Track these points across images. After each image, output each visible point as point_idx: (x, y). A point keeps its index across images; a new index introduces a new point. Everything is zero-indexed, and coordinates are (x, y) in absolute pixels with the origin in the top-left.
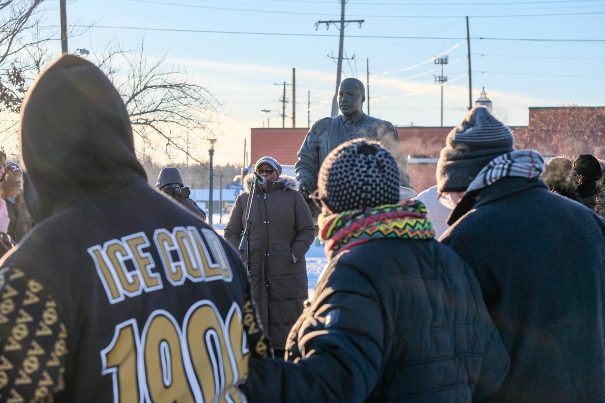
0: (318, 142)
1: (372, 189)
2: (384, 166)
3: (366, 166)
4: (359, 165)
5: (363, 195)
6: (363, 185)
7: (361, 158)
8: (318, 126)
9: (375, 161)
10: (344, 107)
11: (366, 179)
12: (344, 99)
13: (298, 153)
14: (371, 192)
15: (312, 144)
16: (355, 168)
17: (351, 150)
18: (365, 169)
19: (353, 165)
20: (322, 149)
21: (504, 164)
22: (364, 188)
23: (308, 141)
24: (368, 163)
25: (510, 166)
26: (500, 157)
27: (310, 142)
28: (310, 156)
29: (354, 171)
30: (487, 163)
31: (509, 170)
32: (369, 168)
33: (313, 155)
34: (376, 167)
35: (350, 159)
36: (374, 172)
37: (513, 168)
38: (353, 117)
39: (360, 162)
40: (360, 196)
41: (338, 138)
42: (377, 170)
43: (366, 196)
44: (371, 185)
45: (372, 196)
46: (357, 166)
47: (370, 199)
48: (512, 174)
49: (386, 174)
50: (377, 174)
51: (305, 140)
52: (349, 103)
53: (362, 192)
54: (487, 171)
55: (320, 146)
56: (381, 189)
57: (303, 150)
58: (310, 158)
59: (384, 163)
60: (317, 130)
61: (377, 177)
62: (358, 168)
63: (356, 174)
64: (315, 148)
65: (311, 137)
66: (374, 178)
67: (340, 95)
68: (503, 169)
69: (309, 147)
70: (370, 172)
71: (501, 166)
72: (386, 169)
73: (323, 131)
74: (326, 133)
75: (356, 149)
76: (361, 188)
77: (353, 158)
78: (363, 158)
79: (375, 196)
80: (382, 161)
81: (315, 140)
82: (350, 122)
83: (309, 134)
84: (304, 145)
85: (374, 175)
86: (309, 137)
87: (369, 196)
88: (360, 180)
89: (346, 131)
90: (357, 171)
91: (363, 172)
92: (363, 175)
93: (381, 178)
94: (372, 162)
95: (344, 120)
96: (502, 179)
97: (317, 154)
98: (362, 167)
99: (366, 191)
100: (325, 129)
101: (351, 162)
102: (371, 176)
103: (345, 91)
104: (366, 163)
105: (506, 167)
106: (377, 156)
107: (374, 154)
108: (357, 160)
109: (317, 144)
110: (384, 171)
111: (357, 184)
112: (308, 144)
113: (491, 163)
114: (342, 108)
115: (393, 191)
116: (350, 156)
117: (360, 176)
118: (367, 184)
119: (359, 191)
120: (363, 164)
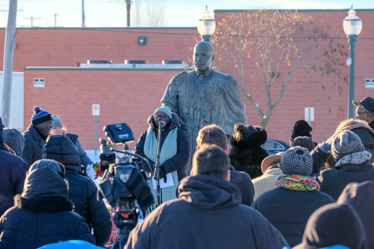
0: (178, 92)
1: (299, 168)
2: (305, 160)
3: (298, 159)
4: (296, 158)
5: (296, 170)
6: (296, 166)
7: (297, 156)
8: (177, 79)
9: (302, 157)
10: (199, 65)
11: (297, 164)
12: (199, 59)
13: (162, 100)
14: (299, 169)
15: (173, 93)
16: (294, 159)
17: (294, 152)
18: (297, 160)
19: (293, 158)
20: (180, 97)
21: (348, 159)
22: (296, 167)
23: (170, 91)
24: (299, 158)
25: (350, 160)
26: (347, 156)
27: (172, 92)
28: (172, 103)
29: (293, 160)
30: (342, 157)
31: (350, 161)
32: (299, 160)
33: (174, 101)
34: (302, 160)
35: (293, 155)
36: (301, 162)
37: (352, 161)
38: (205, 72)
39: (296, 157)
40: (294, 170)
41: (195, 89)
42: (302, 161)
43: (297, 170)
44: (299, 167)
45: (299, 171)
46: (294, 158)
47: (298, 172)
48: (351, 163)
49: (306, 163)
50: (302, 163)
51: (166, 90)
52: (203, 62)
53: (295, 169)
54: (342, 160)
55: (179, 95)
56: (303, 168)
57: (165, 97)
58: (172, 104)
59: (306, 159)
60: (176, 83)
61: (302, 164)
62: (295, 159)
63: (294, 162)
64: (176, 96)
65: (172, 88)
66: (301, 164)
67: (196, 55)
68: (348, 161)
69: (171, 96)
70: (299, 162)
71: (347, 159)
72: (306, 161)
73: (182, 83)
74: (184, 85)
75: (295, 152)
76: (295, 167)
77: (294, 155)
78: (298, 156)
79: (300, 171)
80: (305, 158)
81: (175, 90)
82: (203, 76)
83: (170, 85)
84: (166, 93)
85: (301, 163)
86: (170, 88)
87: (298, 171)
88: (295, 164)
89: (200, 84)
90: (294, 160)
91: (297, 161)
92: (296, 162)
93: (303, 164)
94: (301, 158)
95: (198, 75)
96: (347, 164)
97: (177, 101)
98: (296, 159)
99: (297, 169)
100: (183, 82)
101: (293, 157)
102: (299, 163)
103: (200, 52)
104: (298, 158)
105: (349, 160)
106: (303, 155)
107: (302, 154)
108: (295, 156)
109: (177, 94)
110: (305, 162)
111: (294, 165)
112: (170, 93)
113: (344, 158)
114: (197, 65)
115: (308, 170)
116: (293, 154)
117: (295, 162)
118: (297, 166)
119: (294, 168)
120: (297, 158)
